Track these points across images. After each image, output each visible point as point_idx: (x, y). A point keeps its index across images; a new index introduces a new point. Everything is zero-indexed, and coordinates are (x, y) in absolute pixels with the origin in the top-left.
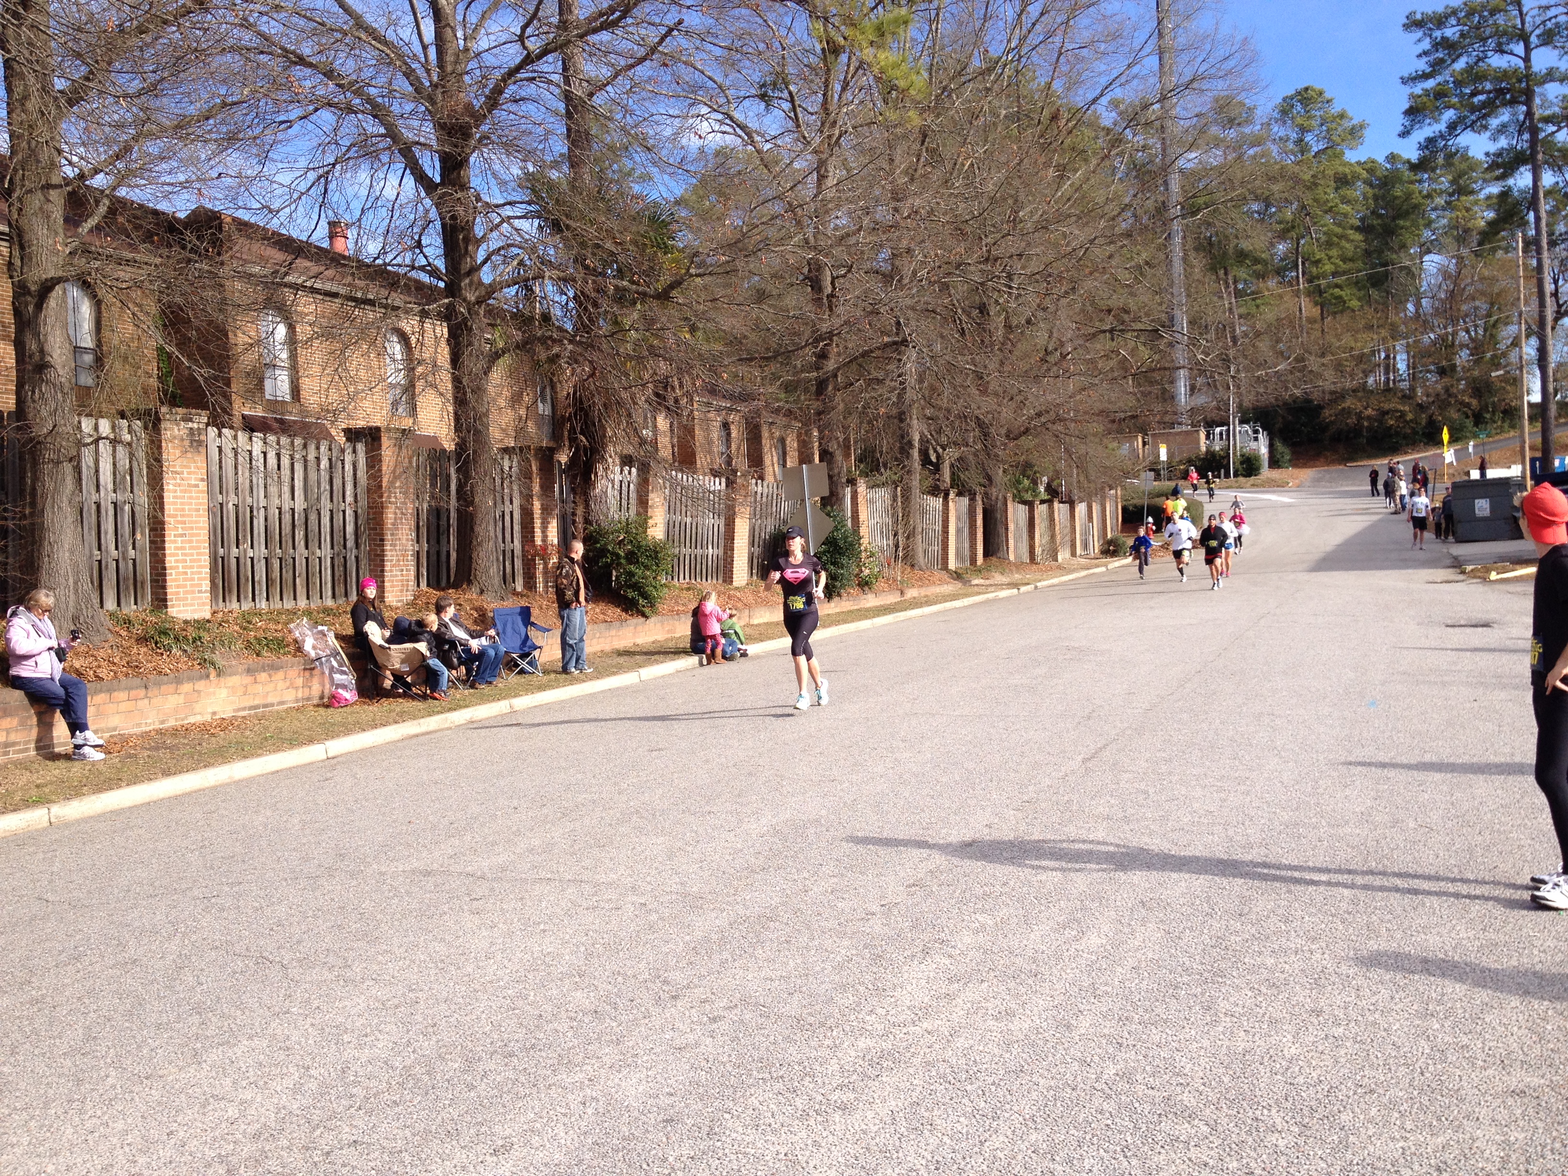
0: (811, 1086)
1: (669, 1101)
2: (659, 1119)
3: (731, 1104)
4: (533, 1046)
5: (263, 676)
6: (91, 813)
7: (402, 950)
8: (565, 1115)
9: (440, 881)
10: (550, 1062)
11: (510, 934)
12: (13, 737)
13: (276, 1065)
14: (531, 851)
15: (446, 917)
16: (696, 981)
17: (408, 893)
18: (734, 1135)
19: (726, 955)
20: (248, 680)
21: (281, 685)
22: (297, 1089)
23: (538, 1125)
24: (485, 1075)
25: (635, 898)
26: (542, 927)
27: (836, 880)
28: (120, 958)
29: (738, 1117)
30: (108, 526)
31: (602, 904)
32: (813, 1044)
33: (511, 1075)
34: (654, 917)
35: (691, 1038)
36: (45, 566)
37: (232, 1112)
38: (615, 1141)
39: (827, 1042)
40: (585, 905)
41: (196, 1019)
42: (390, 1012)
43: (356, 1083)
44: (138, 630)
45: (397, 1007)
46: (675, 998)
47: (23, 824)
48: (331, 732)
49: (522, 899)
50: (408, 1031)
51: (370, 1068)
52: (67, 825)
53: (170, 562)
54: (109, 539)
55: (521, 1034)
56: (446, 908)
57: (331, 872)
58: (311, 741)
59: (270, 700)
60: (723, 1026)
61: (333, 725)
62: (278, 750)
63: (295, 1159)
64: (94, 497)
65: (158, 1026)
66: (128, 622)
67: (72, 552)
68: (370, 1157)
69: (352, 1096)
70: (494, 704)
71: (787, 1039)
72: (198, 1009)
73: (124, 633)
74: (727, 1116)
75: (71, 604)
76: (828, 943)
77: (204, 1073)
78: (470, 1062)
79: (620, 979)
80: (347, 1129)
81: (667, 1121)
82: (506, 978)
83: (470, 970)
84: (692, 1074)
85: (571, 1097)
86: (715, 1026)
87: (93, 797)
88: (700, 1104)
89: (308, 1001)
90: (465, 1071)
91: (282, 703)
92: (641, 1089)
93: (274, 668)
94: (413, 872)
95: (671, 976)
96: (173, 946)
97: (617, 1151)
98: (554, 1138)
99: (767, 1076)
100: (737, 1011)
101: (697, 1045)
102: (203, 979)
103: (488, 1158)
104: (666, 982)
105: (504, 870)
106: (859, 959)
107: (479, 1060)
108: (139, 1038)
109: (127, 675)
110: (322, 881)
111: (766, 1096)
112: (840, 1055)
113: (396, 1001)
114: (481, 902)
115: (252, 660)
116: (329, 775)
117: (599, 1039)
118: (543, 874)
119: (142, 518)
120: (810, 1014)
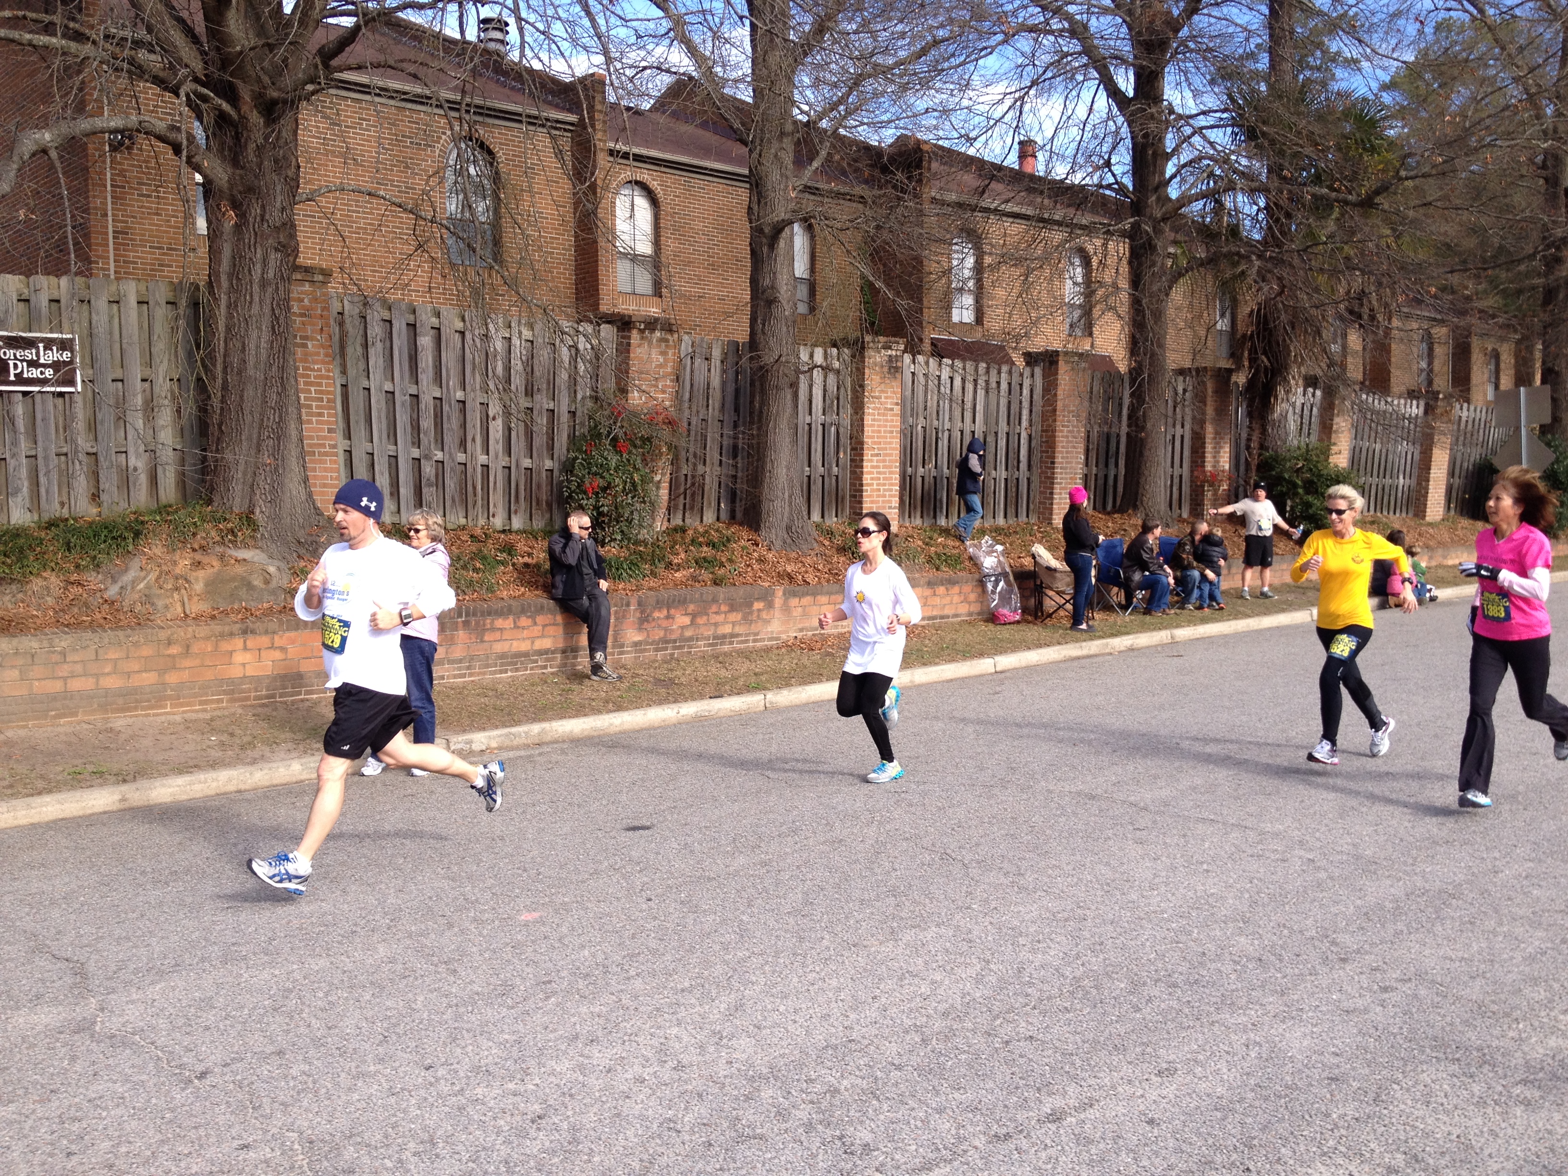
0: (1491, 1075)
1: (1336, 1060)
2: (1325, 1074)
3: (1400, 1076)
4: (1196, 982)
5: (941, 590)
6: (797, 702)
7: (1070, 867)
8: (1228, 1053)
9: (1104, 807)
10: (1214, 1000)
11: (1174, 868)
12: (738, 629)
13: (961, 954)
14: (1194, 789)
15: (1111, 843)
16: (1367, 947)
17: (1075, 814)
18: (1402, 1107)
19: (1400, 926)
20: (928, 592)
21: (956, 599)
22: (979, 980)
23: (1201, 1057)
24: (1149, 1000)
25: (1302, 853)
26: (1205, 866)
27: (1531, 864)
28: (828, 836)
29: (1408, 1090)
30: (817, 446)
31: (1267, 854)
32: (1495, 1032)
33: (1174, 1004)
34: (1323, 875)
35: (1360, 1003)
36: (767, 480)
37: (924, 989)
38: (1278, 1087)
39: (1511, 1034)
40: (1250, 852)
41: (891, 900)
42: (1061, 924)
43: (1031, 984)
44: (838, 541)
45: (1066, 920)
46: (1344, 960)
47: (745, 707)
48: (1000, 648)
49: (1184, 836)
50: (1077, 945)
51: (1043, 972)
52: (778, 710)
53: (867, 478)
54: (817, 457)
55: (1184, 968)
56: (1110, 833)
57: (1004, 784)
58: (981, 655)
59: (947, 612)
60: (1394, 997)
61: (1001, 640)
62: (953, 660)
63: (978, 1041)
64: (808, 419)
65: (862, 901)
66: (830, 533)
67: (788, 469)
68: (1045, 1053)
69: (1027, 995)
70: (1155, 633)
71: (1466, 1023)
72: (894, 892)
73: (827, 543)
74: (1395, 1086)
75: (786, 515)
76: (1519, 931)
77: (900, 951)
78: (1136, 986)
79: (1286, 932)
80: (1024, 1024)
81: (1332, 1079)
82: (1170, 911)
83: (1134, 897)
84: (1359, 1039)
85: (1233, 1036)
86: (1386, 996)
87: (800, 689)
88: (1367, 1071)
89: (986, 901)
90: (1131, 993)
91: (956, 616)
92: (1305, 1043)
93: (951, 582)
94: (1079, 794)
95: (1340, 938)
96: (872, 831)
97: (1280, 1097)
98: (1217, 1072)
99: (1441, 1055)
100: (1412, 985)
101: (1366, 1011)
102: (897, 866)
103: (1153, 1077)
104: (1334, 943)
105: (1166, 805)
106: (1554, 953)
107: (1144, 984)
108: (846, 910)
109: (828, 581)
110: (996, 791)
111: (1440, 1075)
112: (1526, 1049)
113: (1066, 915)
114: (1144, 833)
115: (932, 574)
116: (998, 689)
117: (1263, 986)
118: (1206, 815)
119: (845, 440)
120: (1493, 1002)
